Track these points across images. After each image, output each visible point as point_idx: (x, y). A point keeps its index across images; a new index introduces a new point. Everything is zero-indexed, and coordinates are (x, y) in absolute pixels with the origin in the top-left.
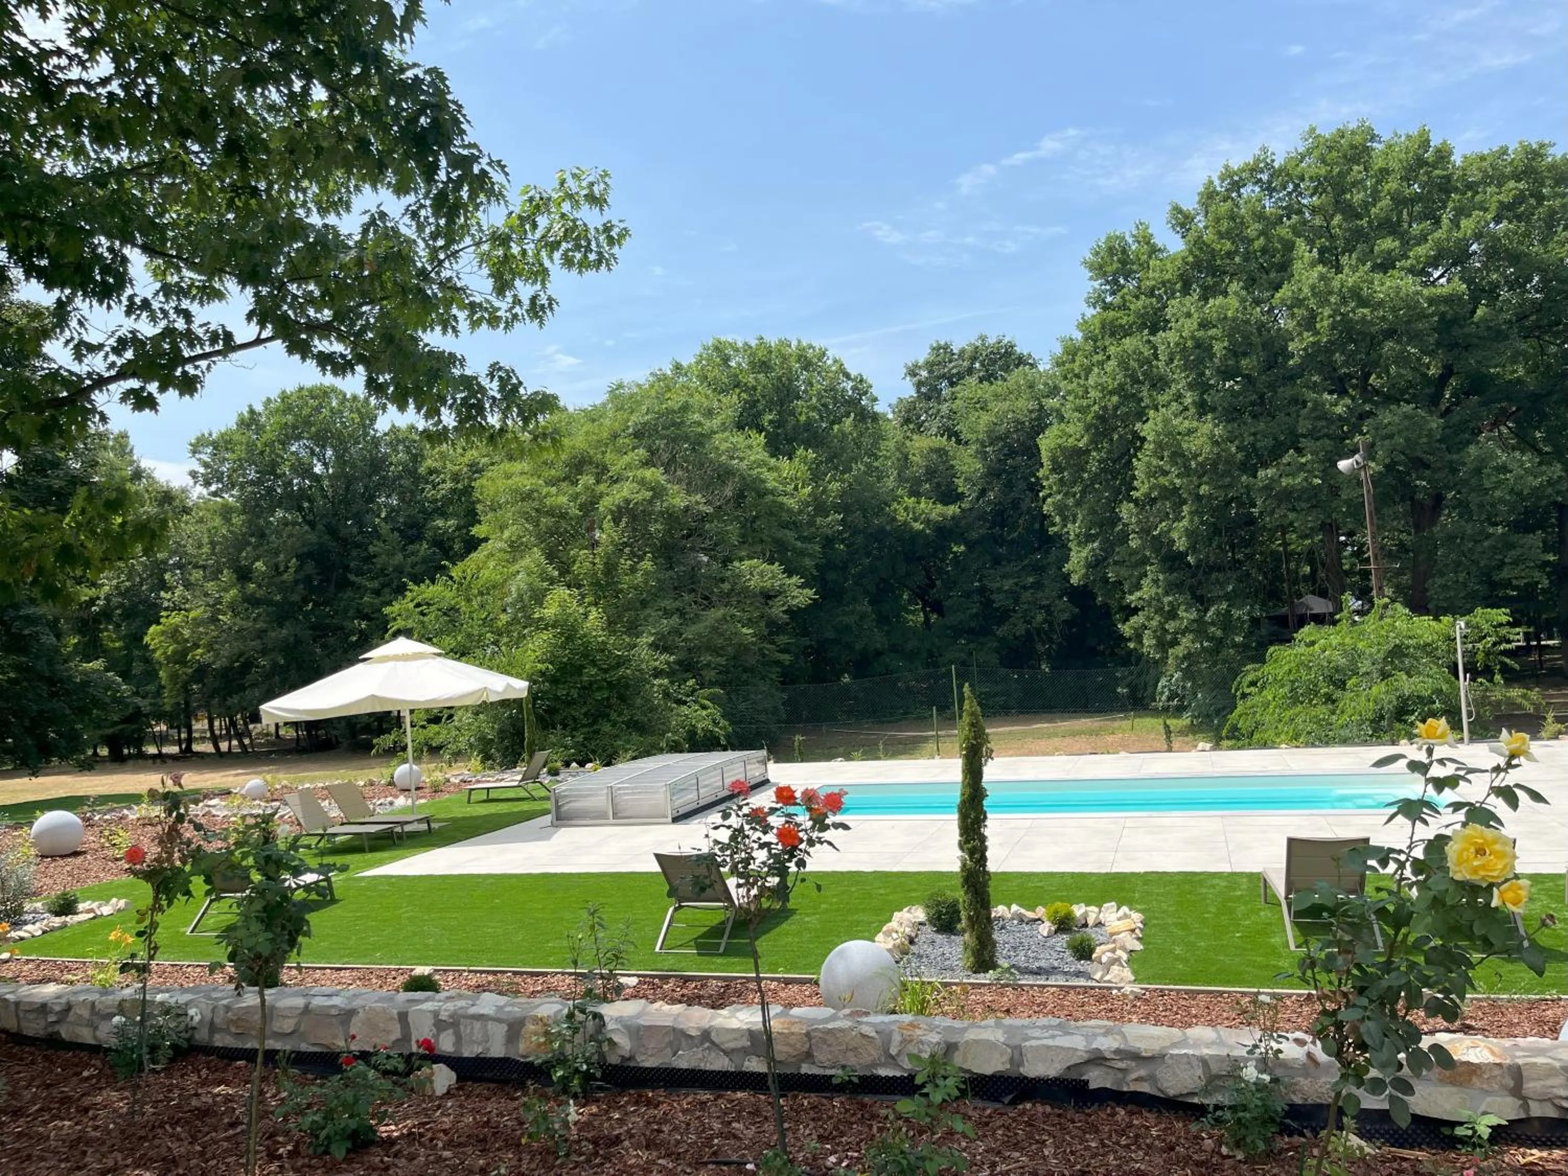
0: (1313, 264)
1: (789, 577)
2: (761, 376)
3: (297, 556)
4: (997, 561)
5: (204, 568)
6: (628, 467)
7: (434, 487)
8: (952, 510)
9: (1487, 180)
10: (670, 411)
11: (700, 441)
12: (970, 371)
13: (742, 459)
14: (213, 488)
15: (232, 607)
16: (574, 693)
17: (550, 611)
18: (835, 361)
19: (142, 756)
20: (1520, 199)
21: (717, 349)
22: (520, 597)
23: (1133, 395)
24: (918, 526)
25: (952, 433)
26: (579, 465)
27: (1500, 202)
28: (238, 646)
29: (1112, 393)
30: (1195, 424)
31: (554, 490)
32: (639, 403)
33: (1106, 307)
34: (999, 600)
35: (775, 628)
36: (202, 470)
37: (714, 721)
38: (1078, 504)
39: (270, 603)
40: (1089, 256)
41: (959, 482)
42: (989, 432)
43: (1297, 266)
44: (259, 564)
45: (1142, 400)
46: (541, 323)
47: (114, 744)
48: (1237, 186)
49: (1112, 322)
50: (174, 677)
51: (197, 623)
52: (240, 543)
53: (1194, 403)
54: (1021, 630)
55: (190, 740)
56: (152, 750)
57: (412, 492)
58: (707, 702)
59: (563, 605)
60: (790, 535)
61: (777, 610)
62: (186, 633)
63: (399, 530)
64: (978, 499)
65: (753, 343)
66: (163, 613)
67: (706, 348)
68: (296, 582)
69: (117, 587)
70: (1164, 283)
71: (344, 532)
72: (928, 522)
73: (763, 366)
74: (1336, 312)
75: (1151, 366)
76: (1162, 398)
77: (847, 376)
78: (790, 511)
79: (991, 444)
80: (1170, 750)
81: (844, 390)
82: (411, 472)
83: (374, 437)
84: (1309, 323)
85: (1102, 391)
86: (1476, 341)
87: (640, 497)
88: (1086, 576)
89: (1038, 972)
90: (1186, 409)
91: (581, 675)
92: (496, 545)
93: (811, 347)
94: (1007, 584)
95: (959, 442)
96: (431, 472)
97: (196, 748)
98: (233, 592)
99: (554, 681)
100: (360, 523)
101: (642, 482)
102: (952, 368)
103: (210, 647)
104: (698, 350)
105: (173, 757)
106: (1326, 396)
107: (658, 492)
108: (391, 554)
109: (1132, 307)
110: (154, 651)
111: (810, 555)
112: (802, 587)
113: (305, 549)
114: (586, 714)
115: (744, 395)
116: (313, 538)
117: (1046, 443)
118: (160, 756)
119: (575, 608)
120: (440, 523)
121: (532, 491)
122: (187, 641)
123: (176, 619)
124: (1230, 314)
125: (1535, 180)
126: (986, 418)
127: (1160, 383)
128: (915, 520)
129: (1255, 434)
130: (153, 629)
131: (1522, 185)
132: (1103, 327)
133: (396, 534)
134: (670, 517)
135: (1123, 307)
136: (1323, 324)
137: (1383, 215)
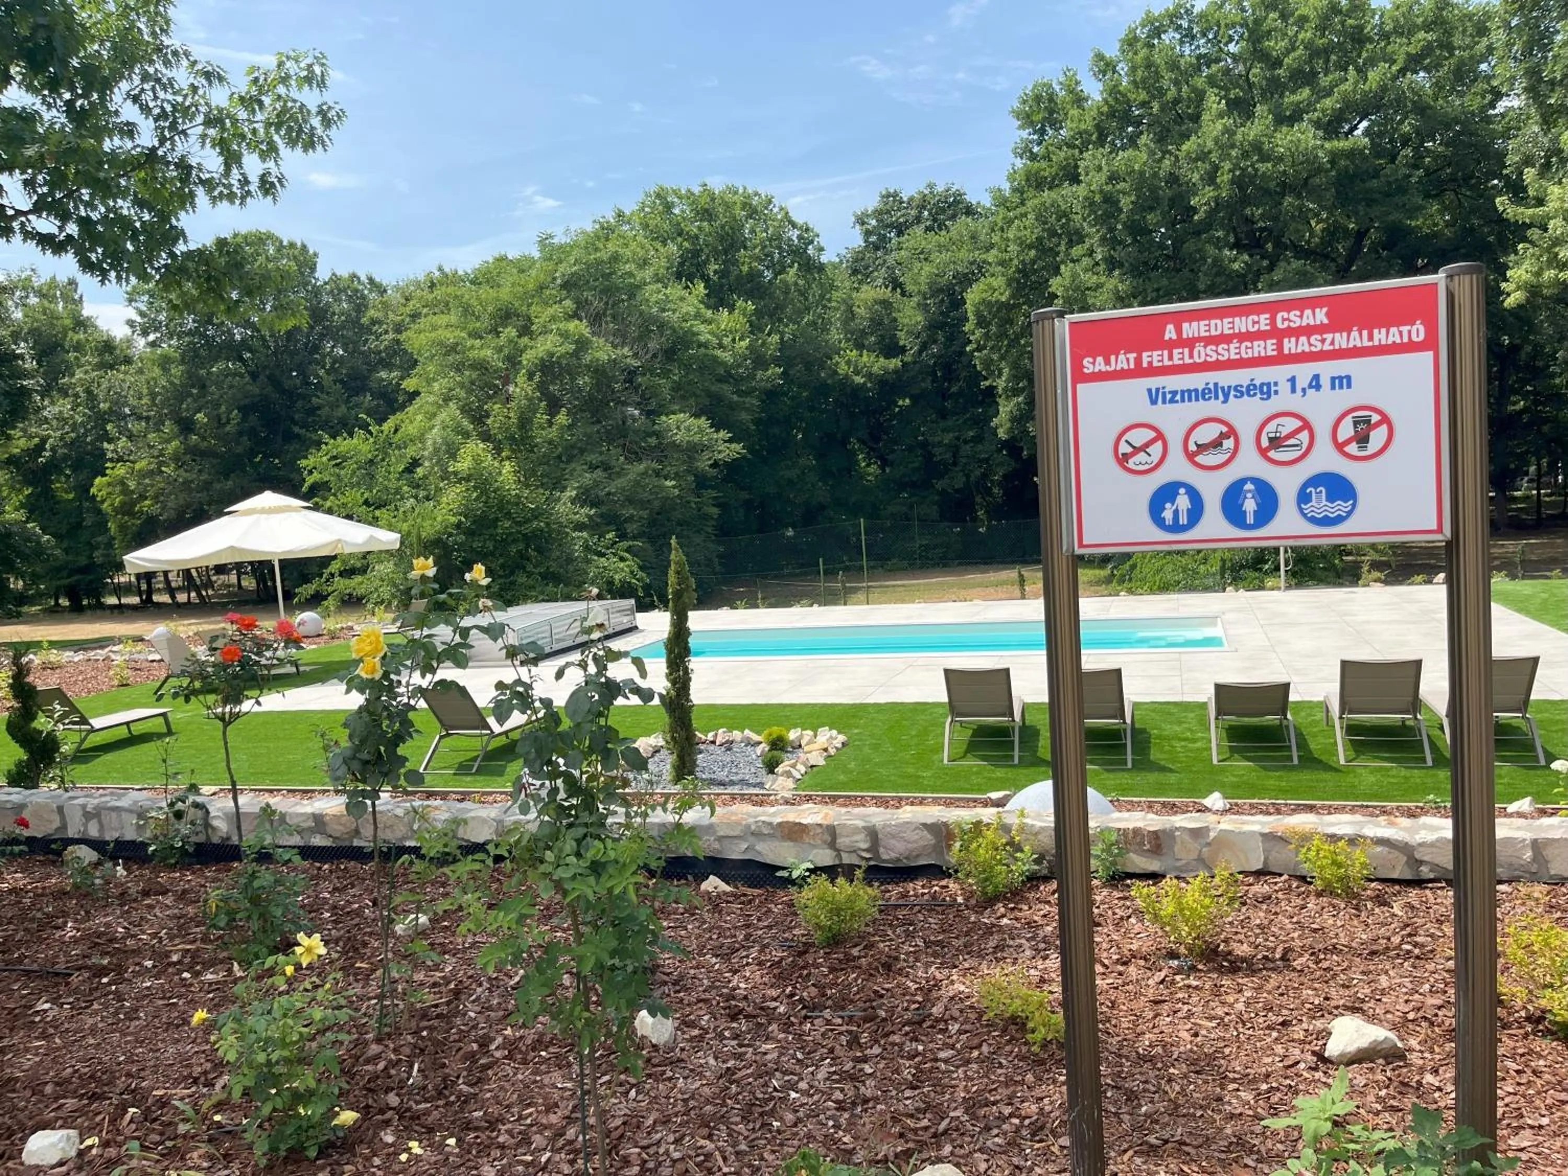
0: (1221, 116)
1: (717, 431)
2: (705, 224)
3: (239, 410)
4: (943, 415)
5: (148, 419)
6: (553, 319)
7: (377, 339)
8: (894, 363)
9: (1399, 31)
10: (599, 262)
11: (633, 290)
12: (918, 219)
13: (674, 311)
14: (152, 337)
15: (176, 458)
16: (490, 545)
17: (463, 465)
18: (781, 209)
19: (102, 607)
20: (1428, 50)
21: (658, 196)
22: (436, 450)
23: (1051, 249)
24: (859, 380)
25: (896, 284)
26: (505, 316)
27: (1408, 54)
28: (183, 498)
29: (1030, 247)
30: (1103, 279)
31: (478, 342)
32: (569, 254)
33: (1033, 157)
34: (940, 454)
35: (702, 482)
36: (139, 319)
37: (632, 572)
38: (1002, 358)
39: (215, 455)
40: (1016, 105)
41: (901, 335)
42: (931, 285)
43: (1205, 117)
44: (199, 416)
45: (1058, 254)
46: (274, 199)
47: (74, 594)
48: (1158, 32)
49: (1037, 172)
50: (122, 528)
51: (143, 474)
52: (180, 394)
53: (1104, 259)
54: (959, 483)
55: (150, 592)
56: (112, 600)
57: (354, 343)
58: (627, 555)
59: (477, 460)
60: (726, 389)
61: (703, 463)
62: (132, 485)
63: (341, 381)
64: (920, 352)
65: (697, 190)
66: (108, 465)
67: (648, 195)
68: (240, 434)
69: (62, 438)
70: (1080, 133)
71: (287, 384)
72: (869, 375)
73: (706, 214)
74: (1236, 166)
75: (1069, 220)
76: (1077, 251)
77: (794, 225)
78: (723, 364)
79: (932, 296)
80: (1023, 597)
81: (790, 239)
82: (354, 322)
83: (314, 286)
84: (1211, 178)
85: (1021, 244)
86: (1376, 196)
87: (562, 350)
88: (1011, 430)
89: (722, 784)
90: (1097, 264)
91: (496, 527)
92: (426, 399)
93: (756, 194)
94: (947, 438)
95: (903, 294)
96: (374, 322)
97: (156, 598)
98: (175, 443)
99: (470, 533)
100: (303, 374)
101: (565, 335)
102: (898, 217)
103: (156, 498)
104: (641, 197)
105: (134, 608)
106: (1227, 252)
107: (582, 345)
108: (334, 406)
109: (1054, 158)
110: (103, 502)
111: (747, 409)
112: (730, 441)
113: (247, 401)
114: (502, 566)
115: (686, 244)
116: (255, 389)
117: (973, 296)
118: (120, 607)
119: (488, 460)
120: (383, 374)
121: (457, 344)
122: (133, 492)
123: (121, 470)
124: (1137, 167)
125: (1446, 31)
126: (928, 268)
127: (1076, 237)
128: (857, 373)
129: (1158, 290)
130: (98, 480)
131: (1431, 36)
132: (1028, 180)
133: (339, 386)
134: (599, 372)
135: (1047, 157)
136: (1224, 178)
137: (1295, 66)
